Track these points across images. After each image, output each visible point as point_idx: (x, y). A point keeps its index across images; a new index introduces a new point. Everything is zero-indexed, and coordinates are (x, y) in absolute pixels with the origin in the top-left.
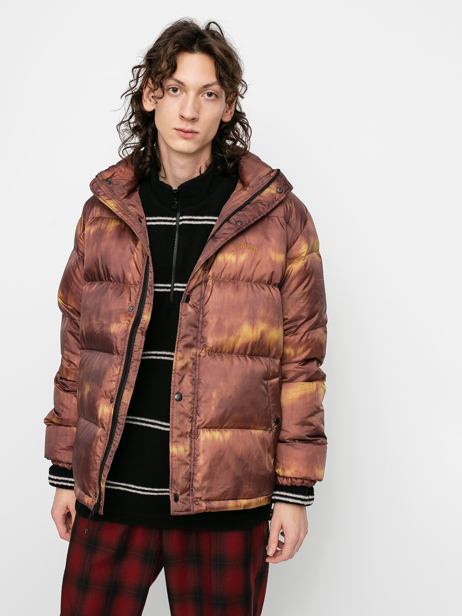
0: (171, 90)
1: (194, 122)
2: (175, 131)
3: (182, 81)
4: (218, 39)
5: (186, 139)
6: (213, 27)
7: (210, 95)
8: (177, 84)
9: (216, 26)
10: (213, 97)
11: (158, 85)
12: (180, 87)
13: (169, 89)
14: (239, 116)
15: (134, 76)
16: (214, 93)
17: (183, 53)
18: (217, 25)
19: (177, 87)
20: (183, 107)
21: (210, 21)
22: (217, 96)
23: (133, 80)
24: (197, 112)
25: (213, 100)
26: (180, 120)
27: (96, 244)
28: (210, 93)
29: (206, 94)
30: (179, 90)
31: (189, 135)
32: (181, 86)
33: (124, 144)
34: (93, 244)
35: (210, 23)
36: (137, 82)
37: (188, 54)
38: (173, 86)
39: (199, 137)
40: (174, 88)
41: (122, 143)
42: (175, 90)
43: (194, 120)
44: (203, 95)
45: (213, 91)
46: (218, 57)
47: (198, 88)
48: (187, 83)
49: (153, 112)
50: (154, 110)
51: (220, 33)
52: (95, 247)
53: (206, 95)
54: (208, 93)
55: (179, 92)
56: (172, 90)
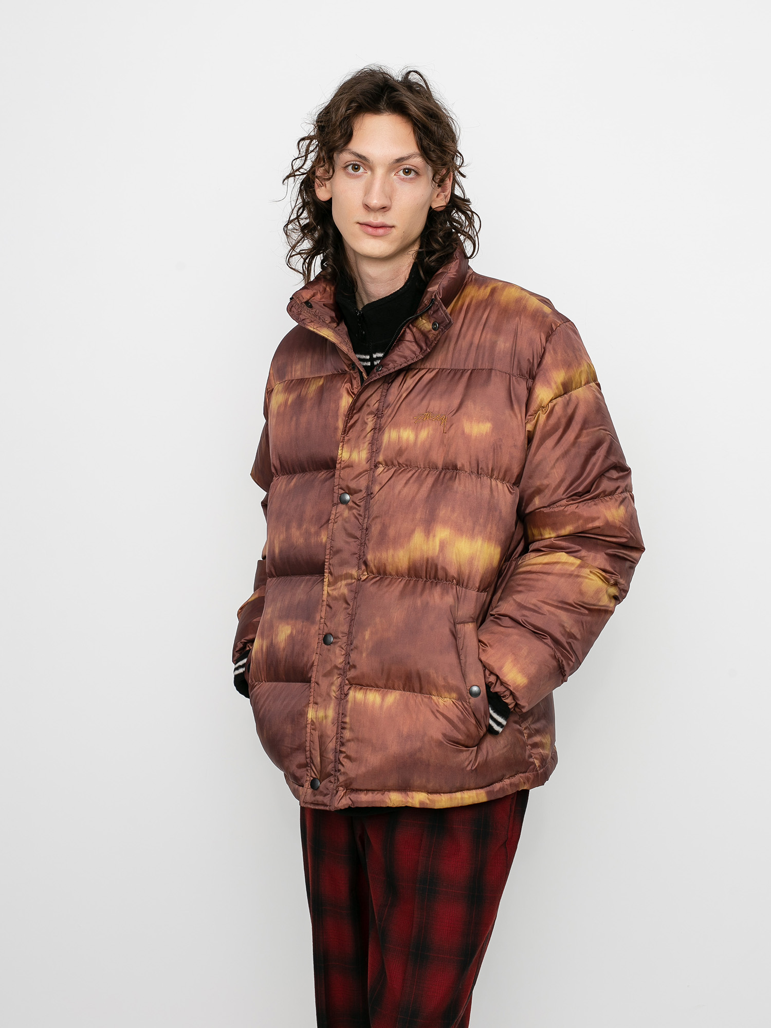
0: (350, 167)
1: (385, 212)
2: (358, 225)
3: (364, 154)
4: (419, 93)
5: (375, 236)
6: (414, 78)
7: (407, 171)
8: (357, 159)
9: (417, 76)
10: (412, 175)
11: (324, 162)
12: (361, 163)
13: (347, 166)
14: (458, 204)
15: (300, 151)
16: (413, 170)
17: (362, 115)
18: (420, 75)
19: (358, 163)
20: (367, 191)
21: (409, 70)
22: (417, 173)
23: (298, 158)
24: (388, 198)
25: (411, 179)
26: (365, 210)
27: (294, 419)
28: (408, 169)
29: (402, 171)
30: (361, 168)
31: (381, 231)
32: (364, 162)
33: (293, 250)
34: (291, 418)
35: (410, 72)
36: (306, 160)
37: (370, 115)
38: (352, 162)
39: (395, 233)
40: (354, 165)
41: (290, 248)
42: (356, 168)
43: (384, 209)
44: (397, 173)
45: (411, 167)
46: (415, 119)
47: (388, 164)
48: (371, 158)
49: (330, 201)
50: (331, 199)
51: (424, 86)
52: (293, 423)
53: (401, 173)
54: (404, 169)
55: (362, 170)
56: (352, 167)
